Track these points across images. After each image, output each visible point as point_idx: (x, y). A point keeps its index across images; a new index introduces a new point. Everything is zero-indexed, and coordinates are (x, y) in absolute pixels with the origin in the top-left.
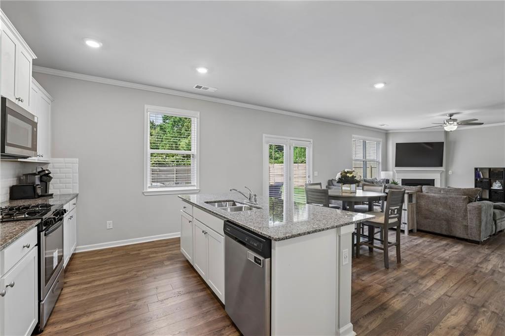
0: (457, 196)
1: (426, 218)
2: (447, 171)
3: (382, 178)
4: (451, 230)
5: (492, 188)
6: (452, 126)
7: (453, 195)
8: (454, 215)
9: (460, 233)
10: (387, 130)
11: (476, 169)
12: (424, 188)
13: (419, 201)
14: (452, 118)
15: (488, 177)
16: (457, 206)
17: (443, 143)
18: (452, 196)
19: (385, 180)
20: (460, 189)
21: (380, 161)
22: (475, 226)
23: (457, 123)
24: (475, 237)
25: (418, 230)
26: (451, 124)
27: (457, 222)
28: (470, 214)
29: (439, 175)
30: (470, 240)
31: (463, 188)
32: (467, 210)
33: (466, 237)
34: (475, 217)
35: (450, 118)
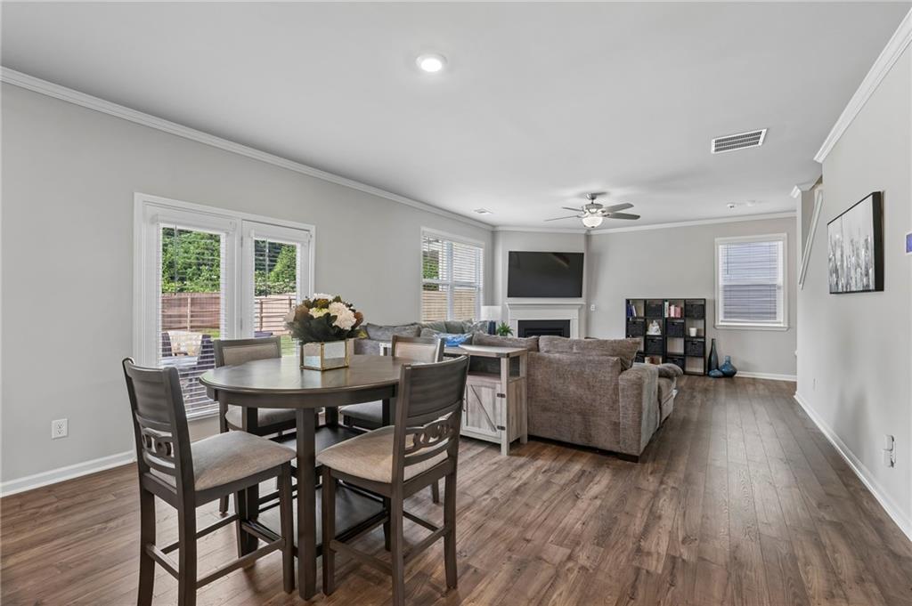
0: (601, 358)
1: (545, 409)
2: (588, 306)
3: (483, 319)
4: (591, 436)
5: (649, 333)
6: (595, 217)
7: (594, 355)
8: (594, 400)
9: (604, 440)
10: (494, 226)
11: (628, 301)
12: (544, 340)
13: (532, 372)
14: (595, 201)
15: (643, 315)
16: (601, 381)
17: (583, 254)
18: (591, 358)
19: (488, 324)
20: (606, 341)
21: (481, 285)
22: (630, 423)
23: (603, 212)
24: (632, 449)
25: (531, 437)
26: (592, 213)
27: (600, 416)
28: (623, 397)
29: (576, 312)
30: (621, 454)
31: (612, 339)
32: (618, 389)
33: (616, 449)
34: (632, 405)
35: (590, 202)
